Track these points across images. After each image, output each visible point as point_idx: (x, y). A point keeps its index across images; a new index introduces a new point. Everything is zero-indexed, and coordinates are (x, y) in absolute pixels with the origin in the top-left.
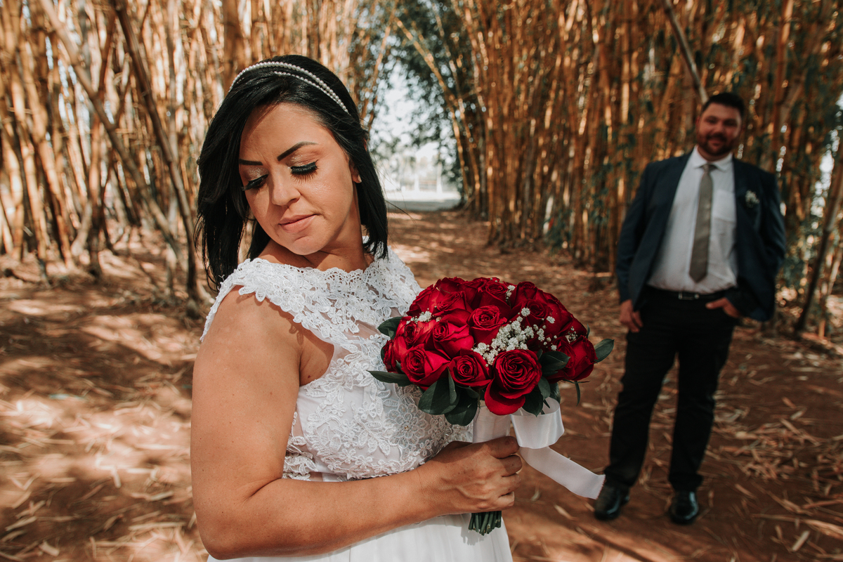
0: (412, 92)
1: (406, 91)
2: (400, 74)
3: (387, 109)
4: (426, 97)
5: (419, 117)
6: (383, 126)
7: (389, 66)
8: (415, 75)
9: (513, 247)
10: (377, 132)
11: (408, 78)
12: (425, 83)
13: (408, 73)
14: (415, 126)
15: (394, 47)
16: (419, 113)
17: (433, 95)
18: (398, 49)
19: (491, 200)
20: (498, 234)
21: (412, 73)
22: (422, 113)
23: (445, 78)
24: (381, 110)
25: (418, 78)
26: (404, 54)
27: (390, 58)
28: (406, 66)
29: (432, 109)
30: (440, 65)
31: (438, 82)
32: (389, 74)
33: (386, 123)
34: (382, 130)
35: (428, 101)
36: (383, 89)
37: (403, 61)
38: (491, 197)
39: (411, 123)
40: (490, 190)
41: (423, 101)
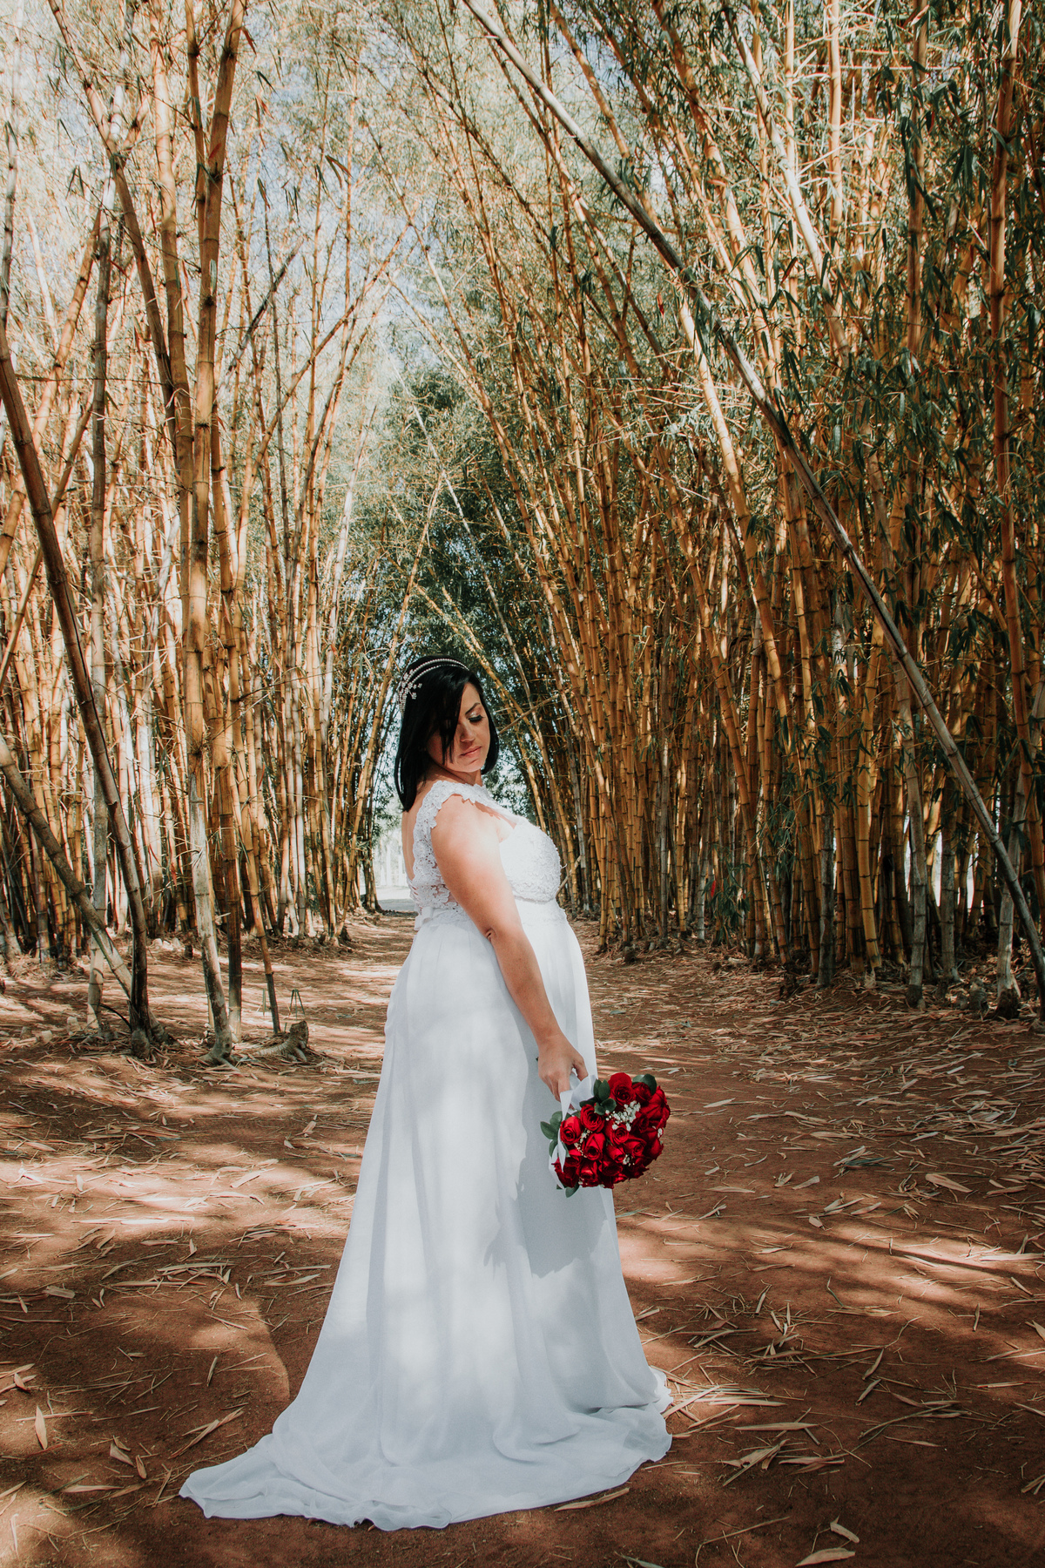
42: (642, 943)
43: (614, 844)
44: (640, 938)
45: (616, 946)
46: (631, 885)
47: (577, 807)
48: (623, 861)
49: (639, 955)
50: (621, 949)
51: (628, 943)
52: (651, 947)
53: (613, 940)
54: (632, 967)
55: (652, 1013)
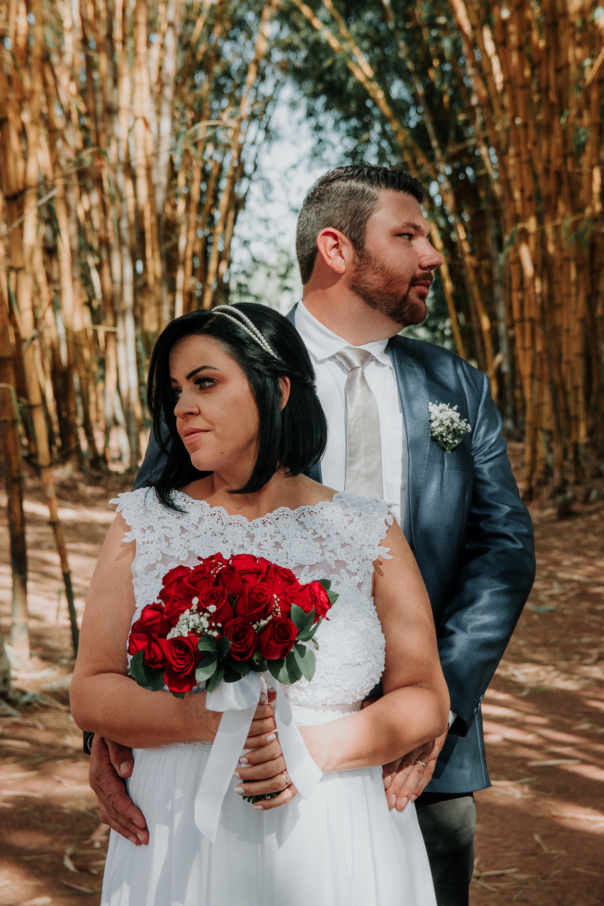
0: (323, 143)
1: (310, 141)
2: (294, 106)
3: (268, 187)
6: (260, 229)
8: (327, 107)
9: (586, 500)
10: (246, 243)
11: (310, 113)
12: (353, 123)
13: (312, 102)
15: (278, 44)
18: (287, 47)
20: (548, 471)
21: (320, 102)
23: (399, 108)
24: (252, 190)
25: (336, 113)
28: (308, 86)
30: (388, 78)
32: (269, 107)
33: (265, 221)
34: (259, 237)
37: (299, 75)
42: (580, 490)
43: (545, 356)
44: (577, 482)
45: (546, 492)
46: (567, 410)
47: (498, 291)
48: (556, 377)
49: (577, 507)
50: (552, 497)
51: (561, 490)
52: (594, 495)
53: (542, 483)
54: (566, 524)
55: (592, 611)
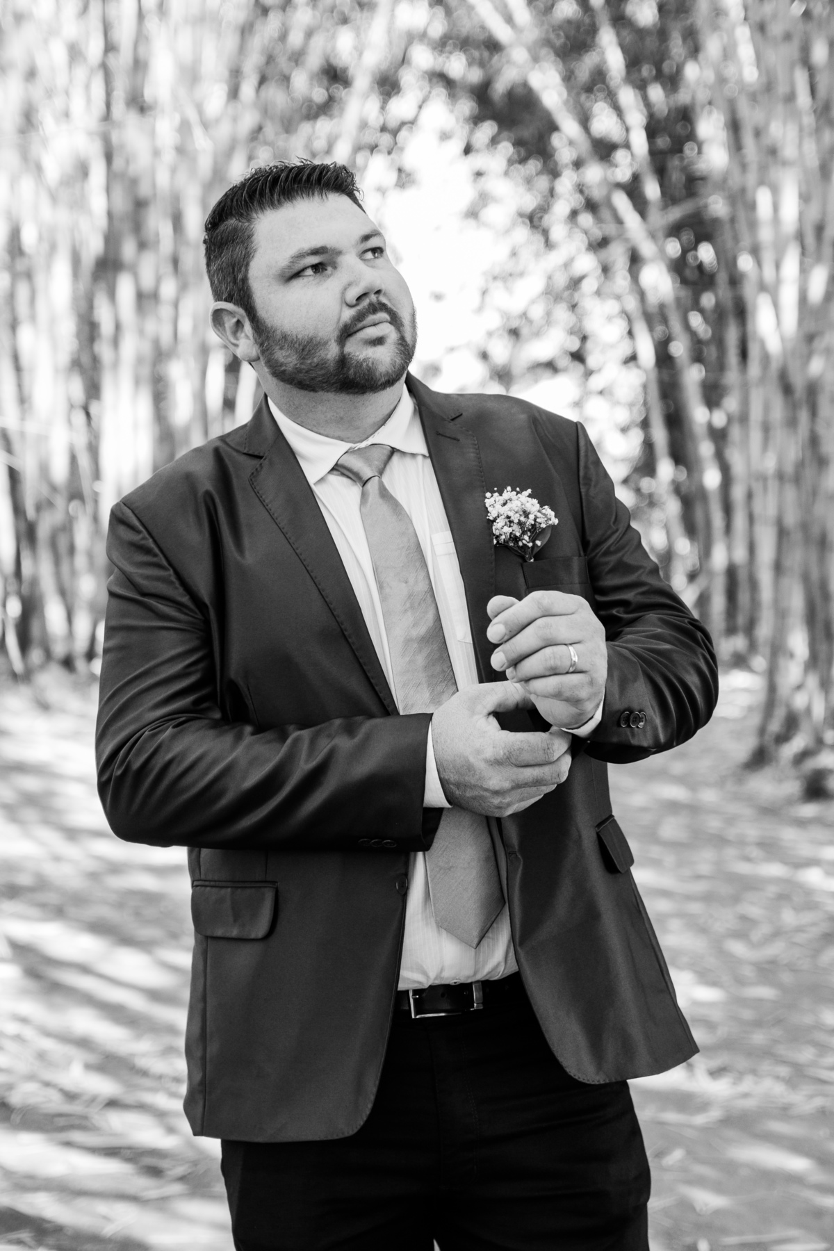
0: (484, 199)
1: (466, 194)
2: (445, 136)
4: (534, 220)
5: (509, 290)
7: (401, 107)
8: (496, 139)
12: (533, 165)
13: (472, 132)
14: (493, 320)
15: (423, 36)
16: (506, 277)
17: (561, 208)
18: (442, 45)
19: (766, 592)
21: (488, 129)
22: (521, 274)
23: (604, 150)
25: (507, 148)
26: (457, 66)
27: (408, 78)
28: (467, 106)
29: (555, 259)
30: (587, 105)
31: (578, 164)
32: (403, 134)
35: (545, 233)
36: (382, 191)
37: (455, 90)
38: (765, 577)
39: (480, 309)
40: (766, 553)
41: (522, 233)
